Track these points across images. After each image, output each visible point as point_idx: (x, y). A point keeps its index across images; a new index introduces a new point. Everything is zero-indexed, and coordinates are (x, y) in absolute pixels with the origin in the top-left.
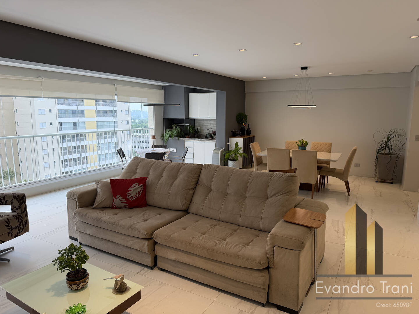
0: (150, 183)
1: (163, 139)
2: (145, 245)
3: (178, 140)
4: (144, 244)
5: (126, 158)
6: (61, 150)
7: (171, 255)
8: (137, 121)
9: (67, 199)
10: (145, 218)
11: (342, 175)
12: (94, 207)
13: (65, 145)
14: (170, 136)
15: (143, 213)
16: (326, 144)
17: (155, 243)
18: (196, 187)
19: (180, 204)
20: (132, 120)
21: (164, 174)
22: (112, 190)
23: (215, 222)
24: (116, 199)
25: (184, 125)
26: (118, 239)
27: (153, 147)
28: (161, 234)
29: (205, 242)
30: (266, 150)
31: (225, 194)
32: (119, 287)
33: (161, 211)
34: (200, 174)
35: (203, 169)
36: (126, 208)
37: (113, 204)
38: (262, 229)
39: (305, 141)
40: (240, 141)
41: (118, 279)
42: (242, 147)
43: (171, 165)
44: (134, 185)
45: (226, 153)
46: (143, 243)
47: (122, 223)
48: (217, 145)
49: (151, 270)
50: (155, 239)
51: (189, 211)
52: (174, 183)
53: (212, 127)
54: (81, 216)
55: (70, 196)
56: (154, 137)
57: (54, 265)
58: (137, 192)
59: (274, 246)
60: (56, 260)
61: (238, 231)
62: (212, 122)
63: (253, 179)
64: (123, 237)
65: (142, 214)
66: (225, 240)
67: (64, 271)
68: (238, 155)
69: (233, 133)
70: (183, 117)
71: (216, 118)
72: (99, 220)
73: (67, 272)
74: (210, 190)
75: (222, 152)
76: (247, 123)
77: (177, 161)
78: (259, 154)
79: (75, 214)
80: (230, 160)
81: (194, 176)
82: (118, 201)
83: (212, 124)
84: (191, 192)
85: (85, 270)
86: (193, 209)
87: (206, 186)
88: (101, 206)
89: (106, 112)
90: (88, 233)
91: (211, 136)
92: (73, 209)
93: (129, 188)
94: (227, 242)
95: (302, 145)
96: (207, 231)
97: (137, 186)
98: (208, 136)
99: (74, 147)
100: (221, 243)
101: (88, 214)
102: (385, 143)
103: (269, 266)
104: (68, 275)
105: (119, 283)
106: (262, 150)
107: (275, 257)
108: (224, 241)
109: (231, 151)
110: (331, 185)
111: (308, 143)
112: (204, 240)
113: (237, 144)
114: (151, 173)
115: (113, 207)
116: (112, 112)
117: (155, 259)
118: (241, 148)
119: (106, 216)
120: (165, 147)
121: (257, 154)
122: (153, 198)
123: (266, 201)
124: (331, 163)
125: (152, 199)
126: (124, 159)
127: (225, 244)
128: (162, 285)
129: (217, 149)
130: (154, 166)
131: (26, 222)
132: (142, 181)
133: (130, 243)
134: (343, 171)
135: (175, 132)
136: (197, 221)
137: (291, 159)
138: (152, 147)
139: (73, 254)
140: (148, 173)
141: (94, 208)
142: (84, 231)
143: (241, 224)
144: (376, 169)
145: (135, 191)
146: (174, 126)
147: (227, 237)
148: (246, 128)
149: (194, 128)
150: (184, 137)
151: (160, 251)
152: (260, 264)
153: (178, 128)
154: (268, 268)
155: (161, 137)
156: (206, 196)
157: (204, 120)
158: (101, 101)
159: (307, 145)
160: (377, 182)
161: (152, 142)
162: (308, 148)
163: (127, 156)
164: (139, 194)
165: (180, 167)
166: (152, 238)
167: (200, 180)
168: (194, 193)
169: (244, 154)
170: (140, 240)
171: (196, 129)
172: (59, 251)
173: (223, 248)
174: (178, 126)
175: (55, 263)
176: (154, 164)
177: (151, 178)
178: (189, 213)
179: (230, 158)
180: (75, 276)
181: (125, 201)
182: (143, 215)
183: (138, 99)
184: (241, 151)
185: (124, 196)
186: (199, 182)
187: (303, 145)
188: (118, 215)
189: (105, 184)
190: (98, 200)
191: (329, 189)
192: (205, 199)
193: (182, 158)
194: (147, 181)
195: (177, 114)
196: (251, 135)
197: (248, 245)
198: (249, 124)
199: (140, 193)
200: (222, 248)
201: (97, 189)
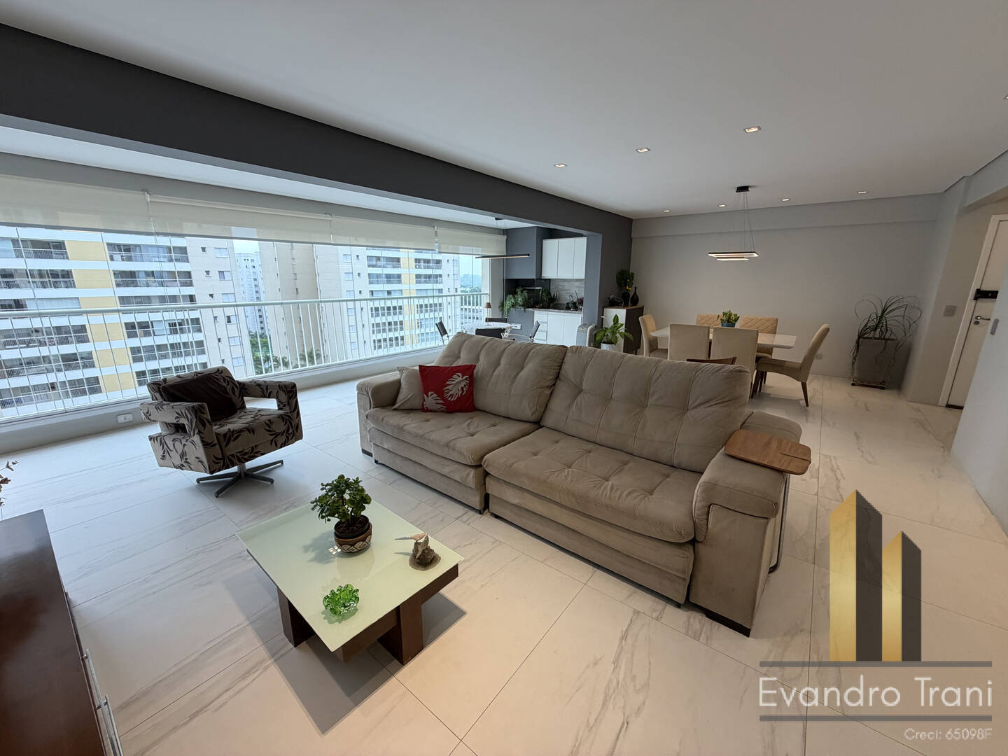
0: (480, 373)
1: (502, 310)
2: (471, 476)
3: (525, 311)
4: (468, 474)
5: (448, 337)
6: (373, 327)
7: (512, 497)
8: (468, 289)
9: (358, 393)
10: (471, 431)
11: (798, 372)
12: (394, 407)
13: (378, 320)
14: (513, 306)
15: (469, 422)
16: (768, 320)
17: (486, 474)
18: (554, 384)
19: (527, 411)
20: (462, 289)
21: (503, 361)
22: (421, 383)
23: (590, 446)
24: (428, 396)
25: (533, 290)
26: (427, 461)
27: (488, 320)
28: (495, 460)
29: (572, 481)
30: (667, 326)
31: (607, 399)
32: (420, 556)
33: (497, 420)
34: (562, 363)
35: (569, 354)
36: (443, 411)
37: (423, 405)
38: (675, 462)
39: (733, 313)
40: (621, 313)
41: (419, 541)
42: (624, 323)
43: (513, 346)
44: (455, 376)
45: (599, 332)
46: (467, 472)
47: (434, 436)
48: (583, 319)
49: (479, 515)
50: (486, 467)
51: (542, 424)
52: (519, 376)
53: (577, 292)
54: (376, 420)
55: (360, 389)
56: (489, 306)
57: (313, 509)
58: (460, 389)
59: (709, 504)
60: (316, 501)
61: (630, 465)
62: (578, 284)
63: (661, 375)
64: (436, 459)
65: (466, 423)
66: (608, 481)
67: (329, 520)
68: (618, 335)
69: (610, 301)
70: (534, 277)
71: (584, 278)
72: (401, 429)
73: (335, 520)
74: (581, 391)
75: (591, 331)
76: (634, 286)
77: (523, 340)
78: (653, 334)
79: (367, 417)
80: (605, 343)
81: (553, 365)
82: (431, 400)
83: (577, 287)
84: (548, 392)
85: (366, 519)
86: (549, 420)
87: (572, 382)
88: (407, 406)
89: (429, 276)
90: (385, 447)
91: (575, 306)
92: (365, 410)
93: (448, 381)
94: (613, 484)
95: (728, 321)
96: (575, 461)
97: (460, 379)
98: (570, 305)
99: (390, 324)
100: (601, 486)
101: (385, 419)
102: (875, 320)
103: (695, 537)
104: (337, 526)
105: (420, 549)
106: (658, 328)
107: (710, 524)
108: (606, 483)
109: (607, 328)
110: (772, 387)
111: (739, 317)
112: (569, 479)
113: (616, 318)
114: (481, 358)
115: (424, 410)
116: (437, 276)
117: (486, 499)
118: (622, 325)
119: (412, 424)
120: (505, 321)
121: (651, 333)
122: (485, 398)
123: (684, 414)
124: (775, 349)
125: (482, 400)
126: (445, 337)
127: (609, 487)
128: (495, 545)
129: (584, 325)
130: (487, 346)
131: (298, 425)
132: (468, 370)
133: (447, 469)
134: (799, 365)
135: (520, 300)
136: (557, 442)
137: (710, 343)
138: (486, 321)
139: (344, 492)
140: (478, 360)
141: (395, 409)
142: (380, 443)
143: (635, 452)
144: (853, 363)
145: (456, 385)
146: (519, 290)
147: (610, 476)
148: (631, 294)
149: (549, 293)
150: (533, 307)
151: (493, 488)
152: (680, 533)
153: (525, 294)
154: (693, 542)
155: (499, 307)
156: (573, 401)
157: (564, 280)
158: (422, 262)
159: (736, 321)
160: (853, 385)
161: (487, 313)
162: (738, 325)
163: (449, 334)
164: (463, 391)
165: (529, 350)
166: (481, 466)
167: (562, 372)
168: (551, 393)
169: (627, 334)
170: (462, 468)
171: (552, 295)
172: (322, 485)
173: (606, 495)
174: (524, 290)
175: (315, 506)
176: (487, 345)
177: (481, 366)
178: (541, 427)
179: (605, 339)
180: (349, 529)
181: (442, 401)
182: (469, 425)
183: (468, 249)
184: (622, 329)
185: (440, 393)
186: (561, 377)
187: (730, 321)
188: (429, 423)
189: (412, 373)
190: (401, 397)
191: (769, 394)
192: (570, 406)
193: (530, 337)
194: (475, 371)
195: (524, 272)
196: (639, 305)
197: (651, 493)
198: (636, 288)
199: (465, 389)
200: (603, 496)
201: (400, 381)
